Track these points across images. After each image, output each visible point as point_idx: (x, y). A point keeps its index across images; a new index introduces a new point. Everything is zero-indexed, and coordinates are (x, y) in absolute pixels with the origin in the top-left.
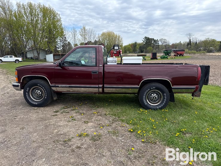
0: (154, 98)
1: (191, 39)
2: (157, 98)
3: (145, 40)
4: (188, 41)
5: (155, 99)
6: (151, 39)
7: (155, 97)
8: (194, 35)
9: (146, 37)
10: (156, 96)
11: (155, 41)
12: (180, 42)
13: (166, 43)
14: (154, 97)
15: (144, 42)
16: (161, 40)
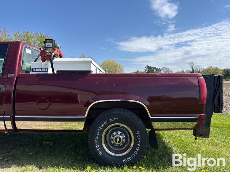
0: (118, 140)
1: (194, 67)
2: (124, 140)
3: (147, 69)
4: (190, 69)
5: (119, 142)
6: (153, 68)
7: (120, 139)
8: (196, 64)
9: (147, 66)
10: (121, 137)
11: (157, 70)
12: (183, 70)
13: (169, 71)
14: (117, 138)
15: (146, 70)
16: (163, 69)
